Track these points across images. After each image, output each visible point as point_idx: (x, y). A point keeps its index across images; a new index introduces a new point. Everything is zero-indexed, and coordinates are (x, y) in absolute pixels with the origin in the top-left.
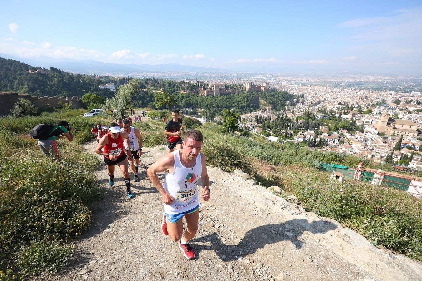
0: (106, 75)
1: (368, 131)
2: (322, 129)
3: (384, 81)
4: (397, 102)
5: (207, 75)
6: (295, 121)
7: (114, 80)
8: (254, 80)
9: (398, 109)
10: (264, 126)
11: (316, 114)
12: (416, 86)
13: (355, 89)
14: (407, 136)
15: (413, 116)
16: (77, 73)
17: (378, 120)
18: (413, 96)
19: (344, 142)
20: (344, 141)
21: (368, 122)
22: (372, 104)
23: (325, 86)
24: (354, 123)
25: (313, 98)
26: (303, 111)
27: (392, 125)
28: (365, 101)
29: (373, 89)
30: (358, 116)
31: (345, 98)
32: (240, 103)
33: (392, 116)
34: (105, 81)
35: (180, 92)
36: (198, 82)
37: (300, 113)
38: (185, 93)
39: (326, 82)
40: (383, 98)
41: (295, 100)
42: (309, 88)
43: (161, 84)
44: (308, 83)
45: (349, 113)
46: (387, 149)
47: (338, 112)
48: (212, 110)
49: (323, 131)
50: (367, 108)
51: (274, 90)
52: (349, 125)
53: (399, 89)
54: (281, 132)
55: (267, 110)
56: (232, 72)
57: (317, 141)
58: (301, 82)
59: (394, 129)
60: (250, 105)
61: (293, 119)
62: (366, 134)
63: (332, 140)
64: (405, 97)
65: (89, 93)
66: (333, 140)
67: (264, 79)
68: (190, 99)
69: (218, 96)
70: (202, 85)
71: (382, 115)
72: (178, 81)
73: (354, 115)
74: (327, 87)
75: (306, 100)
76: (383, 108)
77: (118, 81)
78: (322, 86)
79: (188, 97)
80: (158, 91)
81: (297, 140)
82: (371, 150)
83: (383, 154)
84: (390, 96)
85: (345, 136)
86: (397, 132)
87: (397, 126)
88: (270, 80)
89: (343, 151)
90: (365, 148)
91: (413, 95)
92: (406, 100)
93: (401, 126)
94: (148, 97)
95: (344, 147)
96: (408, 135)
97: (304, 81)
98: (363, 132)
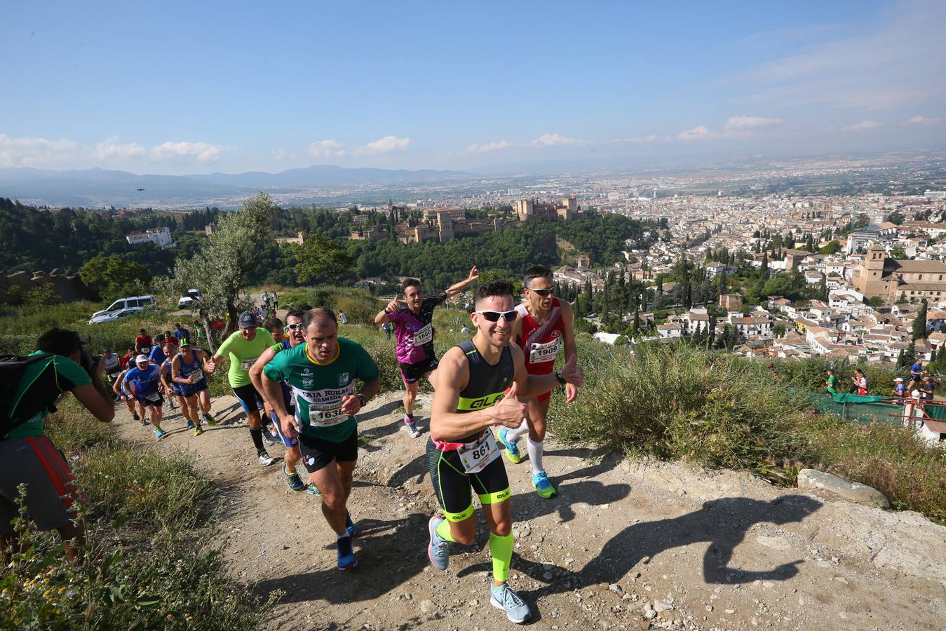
0: (145, 206)
1: (839, 296)
2: (726, 301)
3: (856, 172)
4: (896, 219)
5: (417, 190)
6: (656, 288)
7: (169, 218)
8: (537, 192)
9: (902, 235)
10: (579, 307)
11: (704, 264)
12: (933, 175)
13: (789, 197)
14: (937, 299)
15: (941, 250)
16: (60, 206)
17: (859, 267)
18: (929, 202)
19: (784, 330)
20: (783, 326)
21: (834, 275)
22: (835, 228)
23: (714, 194)
24: (801, 280)
25: (690, 225)
26: (670, 261)
27: (894, 275)
28: (818, 224)
29: (831, 192)
30: (807, 262)
31: (768, 220)
32: (509, 253)
33: (889, 254)
34: (141, 222)
35: (349, 238)
36: (394, 208)
37: (663, 267)
38: (364, 238)
39: (715, 184)
40: (859, 212)
41: (646, 234)
42: (675, 201)
43: (298, 220)
44: (672, 190)
45: (785, 255)
46: (893, 337)
47: (758, 255)
48: (437, 277)
49: (728, 306)
50: (826, 240)
51: (591, 214)
52: (791, 286)
53: (893, 187)
54: (623, 320)
55: (580, 265)
56: (479, 178)
57: (716, 333)
58: (655, 189)
59: (902, 287)
60: (535, 257)
61: (650, 284)
62: (836, 303)
63: (754, 329)
64: (912, 206)
65: (98, 257)
66: (756, 326)
67: (562, 190)
68: (378, 254)
69: (451, 240)
70: (405, 216)
71: (866, 253)
72: (342, 210)
73: (797, 260)
74: (719, 197)
75: (673, 234)
76: (866, 236)
77: (179, 221)
78: (709, 195)
79: (373, 248)
80: (290, 241)
81: (666, 336)
82: (855, 345)
83: (886, 350)
84: (875, 205)
85: (785, 314)
86: (910, 292)
87: (906, 278)
88: (577, 190)
89: (785, 352)
90: (838, 340)
91: (929, 199)
92: (915, 214)
93: (916, 276)
94: (266, 257)
95: (788, 342)
96: (938, 296)
97: (663, 187)
98: (827, 301)
